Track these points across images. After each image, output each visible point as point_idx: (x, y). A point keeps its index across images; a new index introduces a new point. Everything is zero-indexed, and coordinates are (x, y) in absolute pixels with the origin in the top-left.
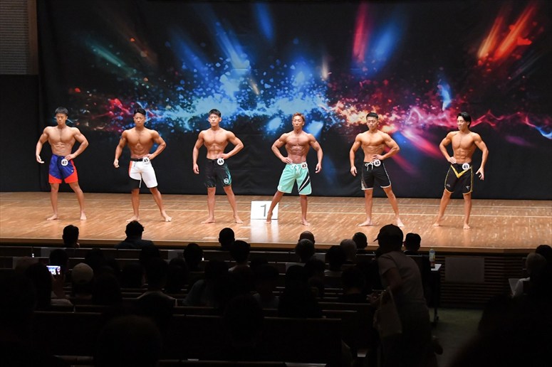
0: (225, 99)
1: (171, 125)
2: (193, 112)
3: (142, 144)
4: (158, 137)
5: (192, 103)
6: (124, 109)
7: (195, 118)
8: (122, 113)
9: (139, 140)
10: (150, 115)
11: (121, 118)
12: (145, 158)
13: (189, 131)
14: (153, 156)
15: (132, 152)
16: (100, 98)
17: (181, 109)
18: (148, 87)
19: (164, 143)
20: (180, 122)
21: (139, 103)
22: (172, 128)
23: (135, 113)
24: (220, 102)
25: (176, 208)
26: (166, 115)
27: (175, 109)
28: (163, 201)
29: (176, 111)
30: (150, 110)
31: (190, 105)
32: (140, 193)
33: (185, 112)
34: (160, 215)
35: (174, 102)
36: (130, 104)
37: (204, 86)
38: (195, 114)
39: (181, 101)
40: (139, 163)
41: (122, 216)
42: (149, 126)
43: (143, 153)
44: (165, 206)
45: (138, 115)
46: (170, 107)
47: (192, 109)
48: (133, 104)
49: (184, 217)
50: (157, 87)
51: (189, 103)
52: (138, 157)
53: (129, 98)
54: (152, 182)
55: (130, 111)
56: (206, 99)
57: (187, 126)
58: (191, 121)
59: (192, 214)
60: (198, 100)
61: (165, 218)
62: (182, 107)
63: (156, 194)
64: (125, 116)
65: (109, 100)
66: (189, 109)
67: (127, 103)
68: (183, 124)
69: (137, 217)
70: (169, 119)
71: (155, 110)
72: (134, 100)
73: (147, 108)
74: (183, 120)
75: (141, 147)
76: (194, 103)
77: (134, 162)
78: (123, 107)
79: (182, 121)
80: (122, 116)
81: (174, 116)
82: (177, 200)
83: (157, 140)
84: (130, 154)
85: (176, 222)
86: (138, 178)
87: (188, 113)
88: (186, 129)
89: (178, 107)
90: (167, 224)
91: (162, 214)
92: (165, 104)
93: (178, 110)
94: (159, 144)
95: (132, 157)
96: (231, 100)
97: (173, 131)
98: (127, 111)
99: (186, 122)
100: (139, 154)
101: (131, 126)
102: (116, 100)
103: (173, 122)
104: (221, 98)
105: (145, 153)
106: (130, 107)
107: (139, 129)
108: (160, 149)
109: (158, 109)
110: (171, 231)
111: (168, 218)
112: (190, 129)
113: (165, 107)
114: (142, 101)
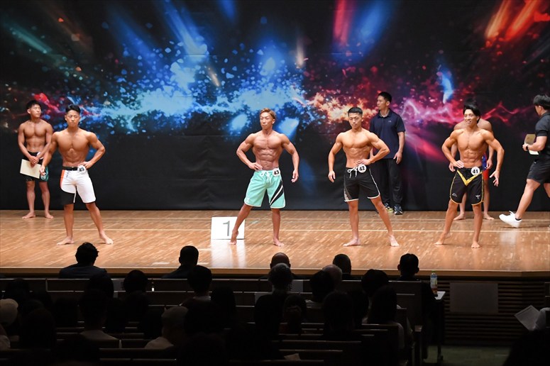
0: (177, 93)
1: (110, 125)
2: (137, 109)
3: (77, 150)
4: (95, 142)
5: (136, 97)
6: (52, 106)
7: (140, 116)
8: (49, 111)
9: (72, 144)
10: (84, 114)
11: (48, 117)
12: (80, 167)
13: (132, 132)
14: (90, 164)
15: (64, 159)
16: (22, 92)
17: (123, 106)
18: (81, 78)
19: (103, 148)
20: (122, 121)
21: (70, 99)
22: (111, 129)
23: (68, 110)
24: (171, 97)
25: (120, 227)
26: (104, 112)
27: (115, 105)
28: (103, 219)
29: (117, 108)
30: (85, 107)
31: (134, 100)
32: (74, 210)
33: (128, 108)
34: (98, 236)
35: (114, 96)
36: (59, 99)
37: (151, 77)
38: (140, 112)
39: (122, 95)
40: (72, 172)
41: (51, 237)
42: (83, 126)
43: (78, 161)
44: (106, 225)
45: (72, 112)
46: (109, 103)
47: (136, 105)
48: (63, 99)
49: (129, 238)
50: (92, 78)
51: (133, 98)
52: (72, 165)
53: (58, 92)
54: (89, 196)
55: (59, 108)
56: (153, 93)
57: (130, 126)
58: (135, 119)
59: (139, 234)
60: (144, 94)
61: (104, 240)
62: (124, 102)
63: (94, 210)
64: (53, 114)
65: (33, 94)
66: (133, 105)
67: (55, 98)
68: (125, 123)
69: (71, 239)
70: (109, 118)
71: (91, 106)
72: (64, 94)
73: (80, 104)
74: (126, 118)
75: (75, 154)
76: (139, 97)
77: (66, 171)
78: (50, 103)
79: (124, 120)
80: (49, 114)
81: (114, 113)
82: (120, 218)
83: (94, 144)
84: (61, 162)
85: (119, 245)
86: (73, 191)
87: (132, 110)
88: (129, 130)
89: (119, 103)
90: (107, 247)
91: (100, 235)
92: (102, 100)
93: (119, 107)
94: (98, 149)
95: (64, 165)
96: (185, 93)
97: (113, 132)
98: (56, 109)
99: (129, 121)
100: (73, 162)
101: (61, 126)
102: (42, 95)
103: (113, 121)
104: (173, 91)
105: (79, 161)
106: (59, 103)
107: (72, 130)
108: (98, 155)
109: (95, 106)
110: (113, 256)
111: (109, 241)
112: (134, 130)
113: (102, 103)
114: (74, 96)
